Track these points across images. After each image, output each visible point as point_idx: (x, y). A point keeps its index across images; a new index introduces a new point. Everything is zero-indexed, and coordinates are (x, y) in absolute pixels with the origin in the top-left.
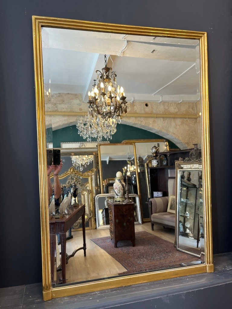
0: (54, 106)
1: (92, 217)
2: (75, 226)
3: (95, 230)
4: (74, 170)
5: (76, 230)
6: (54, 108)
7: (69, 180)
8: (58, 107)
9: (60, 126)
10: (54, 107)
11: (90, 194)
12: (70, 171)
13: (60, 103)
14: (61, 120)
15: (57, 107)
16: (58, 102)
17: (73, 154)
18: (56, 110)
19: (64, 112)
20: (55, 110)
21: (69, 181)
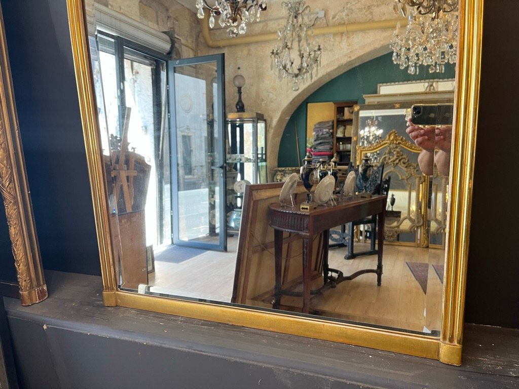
0: (366, 11)
1: (423, 225)
2: (388, 237)
3: (426, 249)
4: (396, 136)
5: (391, 243)
6: (366, 16)
7: (385, 155)
8: (374, 14)
9: (375, 50)
10: (366, 14)
11: (422, 183)
12: (389, 138)
13: (378, 3)
14: (379, 38)
15: (371, 13)
16: (375, 3)
17: (398, 106)
18: (370, 20)
19: (386, 20)
20: (368, 20)
21: (385, 157)
